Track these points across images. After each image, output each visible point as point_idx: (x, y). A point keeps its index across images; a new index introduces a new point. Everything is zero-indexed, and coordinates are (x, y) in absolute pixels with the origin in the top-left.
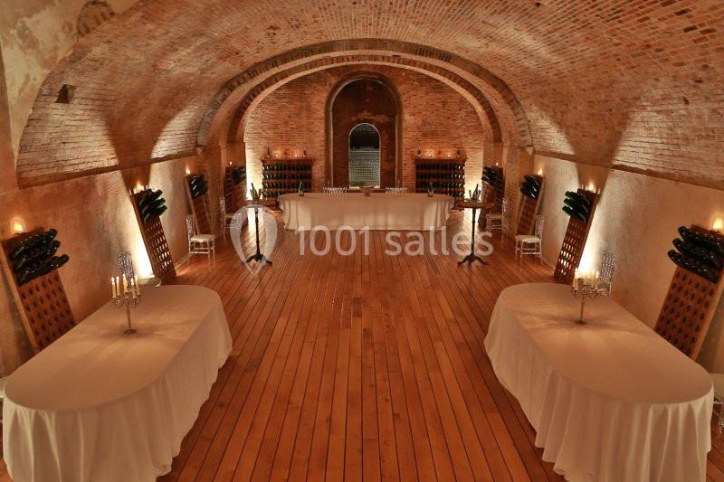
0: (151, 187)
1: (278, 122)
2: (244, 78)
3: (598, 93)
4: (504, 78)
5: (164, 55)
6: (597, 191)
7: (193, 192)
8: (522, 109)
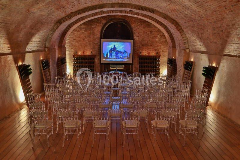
0: (25, 63)
1: (80, 39)
2: (66, 19)
3: (217, 24)
4: (177, 20)
5: (33, 5)
6: (217, 66)
7: (43, 67)
8: (184, 33)
